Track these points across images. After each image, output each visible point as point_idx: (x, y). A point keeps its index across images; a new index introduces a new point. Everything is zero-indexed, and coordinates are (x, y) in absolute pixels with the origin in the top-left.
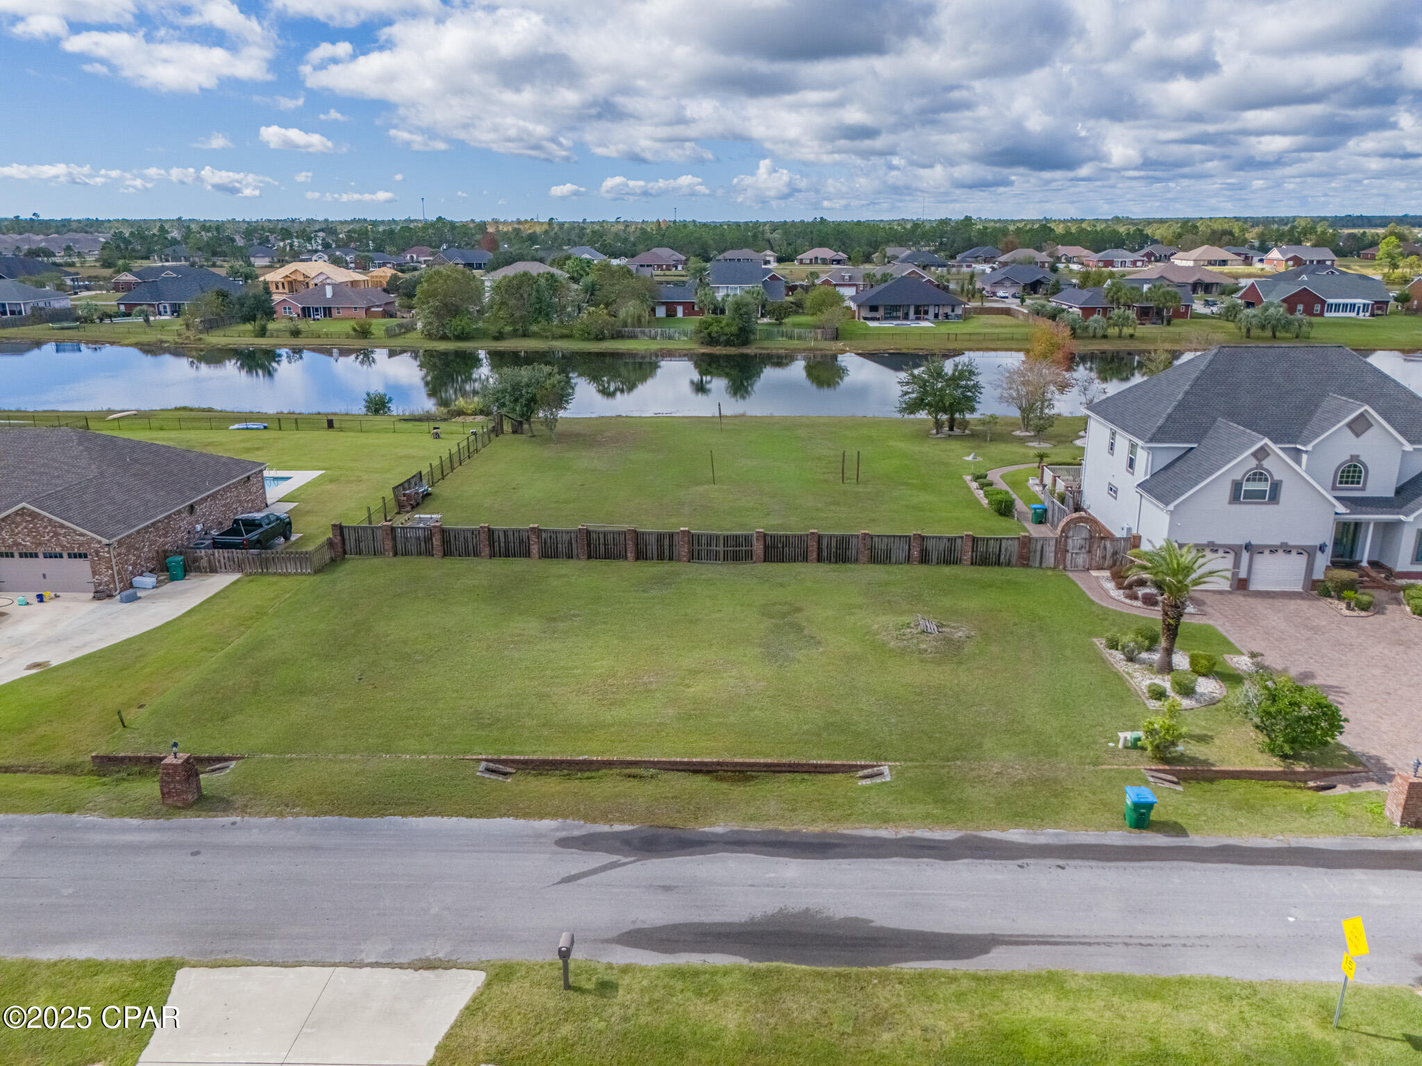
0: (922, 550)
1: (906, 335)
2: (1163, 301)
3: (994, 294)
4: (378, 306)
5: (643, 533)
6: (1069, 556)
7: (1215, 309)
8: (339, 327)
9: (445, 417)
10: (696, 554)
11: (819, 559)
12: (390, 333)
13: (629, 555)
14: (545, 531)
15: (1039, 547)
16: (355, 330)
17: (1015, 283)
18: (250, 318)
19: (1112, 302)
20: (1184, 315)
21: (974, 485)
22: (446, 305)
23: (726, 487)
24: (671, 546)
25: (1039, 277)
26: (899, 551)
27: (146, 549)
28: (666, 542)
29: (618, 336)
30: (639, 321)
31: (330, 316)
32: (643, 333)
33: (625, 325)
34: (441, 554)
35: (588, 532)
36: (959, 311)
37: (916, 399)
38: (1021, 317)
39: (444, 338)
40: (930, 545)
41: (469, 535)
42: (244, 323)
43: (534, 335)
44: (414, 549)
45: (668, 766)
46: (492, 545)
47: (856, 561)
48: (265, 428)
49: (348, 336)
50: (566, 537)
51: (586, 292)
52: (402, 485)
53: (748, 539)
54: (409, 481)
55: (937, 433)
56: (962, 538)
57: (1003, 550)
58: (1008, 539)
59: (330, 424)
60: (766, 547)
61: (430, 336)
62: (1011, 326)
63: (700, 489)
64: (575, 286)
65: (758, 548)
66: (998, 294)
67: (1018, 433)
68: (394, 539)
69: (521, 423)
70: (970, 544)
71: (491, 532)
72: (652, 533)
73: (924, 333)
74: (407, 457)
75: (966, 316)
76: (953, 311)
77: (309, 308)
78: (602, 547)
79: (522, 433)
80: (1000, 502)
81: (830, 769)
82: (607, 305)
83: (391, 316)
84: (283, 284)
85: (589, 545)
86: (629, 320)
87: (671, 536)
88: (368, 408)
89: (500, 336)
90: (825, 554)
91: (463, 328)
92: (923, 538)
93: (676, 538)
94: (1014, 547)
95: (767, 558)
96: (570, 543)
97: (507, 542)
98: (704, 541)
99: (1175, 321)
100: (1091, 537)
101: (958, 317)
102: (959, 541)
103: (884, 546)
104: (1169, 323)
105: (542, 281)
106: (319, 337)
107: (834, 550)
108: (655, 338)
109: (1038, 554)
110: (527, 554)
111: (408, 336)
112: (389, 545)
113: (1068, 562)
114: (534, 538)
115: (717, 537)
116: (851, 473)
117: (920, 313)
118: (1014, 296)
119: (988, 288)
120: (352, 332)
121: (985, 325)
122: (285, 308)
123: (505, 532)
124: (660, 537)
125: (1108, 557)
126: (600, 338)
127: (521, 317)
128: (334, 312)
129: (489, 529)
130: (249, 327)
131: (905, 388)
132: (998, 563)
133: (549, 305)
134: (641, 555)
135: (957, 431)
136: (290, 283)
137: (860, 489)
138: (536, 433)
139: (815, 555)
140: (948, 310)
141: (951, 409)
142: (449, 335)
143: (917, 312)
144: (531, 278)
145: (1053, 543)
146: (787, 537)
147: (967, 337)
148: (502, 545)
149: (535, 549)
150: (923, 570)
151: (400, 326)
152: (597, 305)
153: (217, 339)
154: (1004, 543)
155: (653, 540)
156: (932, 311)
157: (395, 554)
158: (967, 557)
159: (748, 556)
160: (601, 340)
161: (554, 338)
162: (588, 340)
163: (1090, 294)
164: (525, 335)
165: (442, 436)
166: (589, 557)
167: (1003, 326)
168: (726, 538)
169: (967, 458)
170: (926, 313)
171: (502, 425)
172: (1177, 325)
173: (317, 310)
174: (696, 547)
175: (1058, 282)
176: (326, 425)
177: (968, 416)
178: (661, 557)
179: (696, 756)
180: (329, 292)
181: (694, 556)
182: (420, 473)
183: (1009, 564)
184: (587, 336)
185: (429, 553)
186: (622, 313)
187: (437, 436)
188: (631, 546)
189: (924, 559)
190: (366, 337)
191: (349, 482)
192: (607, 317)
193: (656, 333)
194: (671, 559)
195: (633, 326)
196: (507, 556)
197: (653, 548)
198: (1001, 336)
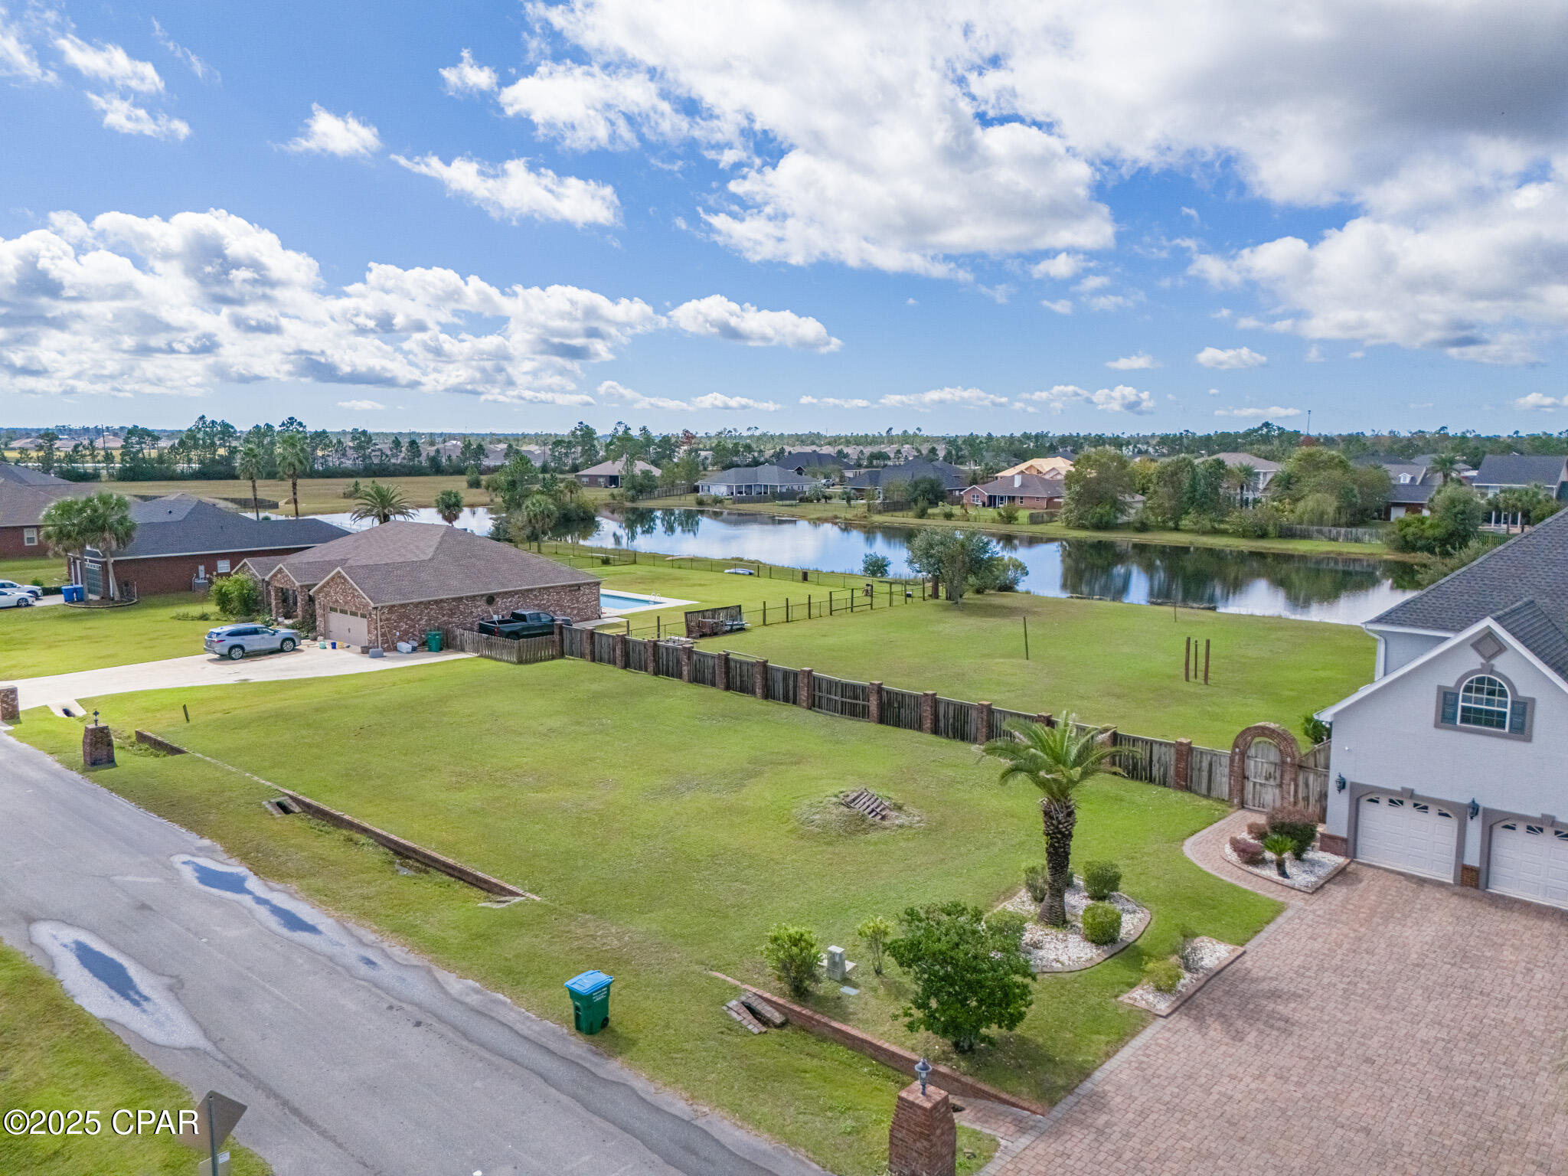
4: (1062, 498)
5: (772, 668)
6: (1249, 786)
10: (816, 701)
11: (936, 731)
13: (757, 690)
14: (694, 653)
15: (1205, 765)
22: (1087, 491)
24: (794, 687)
28: (791, 682)
30: (1319, 519)
32: (1320, 532)
33: (1300, 522)
34: (622, 664)
35: (729, 659)
39: (1082, 526)
41: (641, 648)
43: (1186, 529)
44: (606, 657)
46: (656, 660)
47: (972, 739)
48: (751, 574)
49: (994, 521)
50: (711, 662)
52: (700, 612)
53: (864, 691)
54: (714, 611)
57: (1155, 758)
58: (1161, 744)
60: (881, 705)
61: (1071, 524)
65: (874, 704)
72: (778, 670)
77: (995, 497)
78: (738, 678)
85: (728, 674)
86: (1306, 517)
87: (796, 674)
90: (942, 724)
91: (1105, 517)
93: (799, 679)
94: (1170, 758)
95: (882, 720)
96: (714, 669)
97: (667, 660)
98: (824, 686)
100: (1284, 762)
102: (1098, 736)
106: (968, 520)
107: (951, 721)
108: (1335, 539)
109: (1205, 774)
110: (680, 675)
111: (1052, 524)
112: (587, 649)
113: (1249, 796)
115: (836, 684)
122: (973, 496)
123: (664, 649)
124: (786, 674)
125: (1312, 800)
126: (1261, 536)
127: (1172, 508)
128: (1018, 502)
129: (655, 644)
132: (1151, 779)
134: (768, 693)
139: (930, 724)
145: (1226, 761)
146: (903, 695)
148: (664, 662)
149: (686, 671)
154: (1156, 748)
155: (780, 676)
157: (594, 659)
159: (864, 713)
162: (1245, 536)
164: (1174, 528)
166: (728, 688)
168: (845, 687)
173: (1002, 498)
174: (816, 692)
178: (786, 699)
180: (1017, 482)
181: (813, 704)
182: (739, 607)
183: (1164, 783)
185: (615, 663)
188: (760, 681)
190: (1008, 523)
194: (793, 702)
195: (1311, 524)
197: (779, 688)
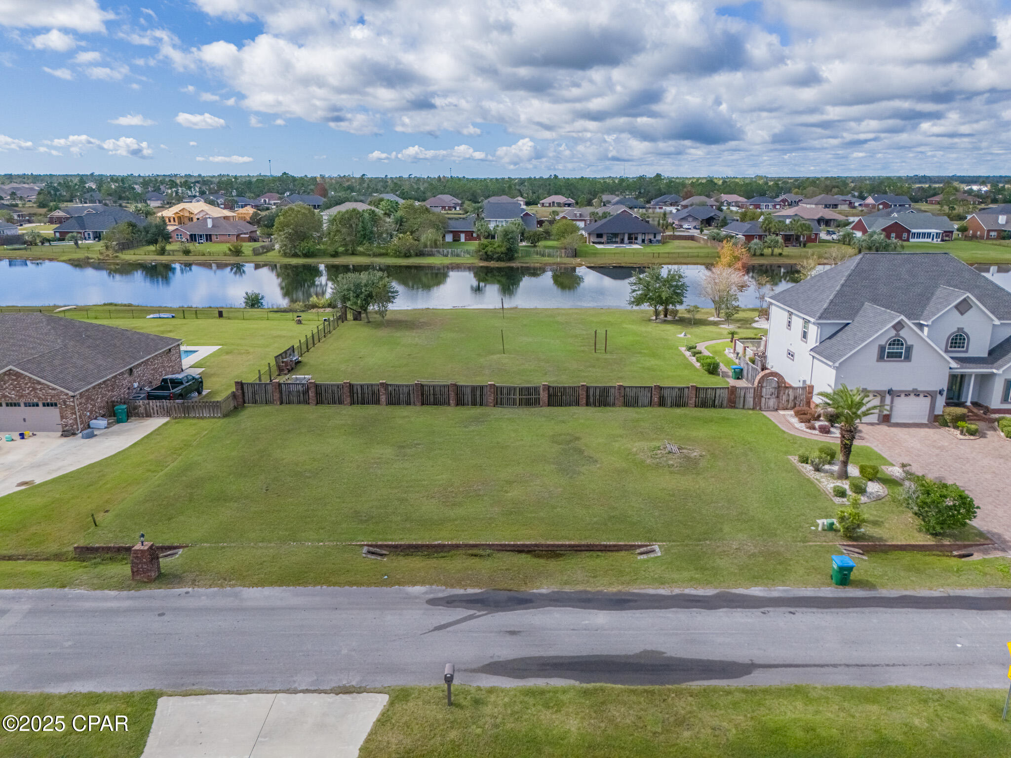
0: (660, 397)
1: (624, 254)
2: (800, 230)
3: (681, 226)
4: (245, 234)
5: (462, 386)
6: (763, 400)
7: (835, 237)
8: (219, 248)
9: (303, 309)
10: (499, 400)
11: (588, 404)
12: (256, 252)
13: (451, 402)
14: (390, 385)
15: (742, 394)
16: (230, 250)
17: (695, 219)
18: (154, 242)
19: (765, 231)
20: (814, 240)
21: (688, 354)
22: (296, 232)
23: (513, 356)
24: (481, 395)
25: (712, 214)
26: (644, 398)
27: (99, 400)
28: (478, 393)
29: (420, 254)
30: (435, 244)
31: (211, 241)
32: (439, 252)
33: (426, 246)
34: (315, 402)
35: (422, 386)
36: (659, 237)
37: (641, 294)
38: (702, 242)
39: (295, 255)
40: (666, 393)
41: (336, 389)
42: (149, 245)
43: (362, 254)
44: (295, 399)
45: (500, 548)
46: (352, 396)
47: (614, 405)
48: (173, 317)
49: (225, 255)
50: (406, 390)
51: (397, 224)
52: (281, 355)
53: (536, 389)
54: (285, 352)
55: (656, 319)
56: (688, 388)
57: (717, 396)
58: (720, 388)
59: (221, 314)
60: (549, 396)
61: (285, 255)
62: (696, 248)
63: (495, 357)
64: (388, 220)
65: (544, 396)
66: (684, 227)
67: (712, 319)
68: (281, 392)
69: (360, 313)
70: (694, 392)
71: (351, 386)
72: (466, 387)
73: (635, 253)
74: (280, 337)
75: (663, 242)
76: (655, 237)
77: (195, 235)
78: (432, 397)
79: (360, 320)
80: (709, 365)
81: (616, 548)
82: (412, 233)
83: (255, 241)
84: (174, 218)
85: (422, 395)
86: (429, 243)
87: (482, 388)
88: (246, 303)
89: (336, 255)
90: (591, 400)
91: (309, 249)
92: (661, 388)
93: (485, 390)
94: (725, 394)
95: (550, 404)
96: (409, 394)
97: (363, 393)
98: (505, 391)
99: (809, 244)
100: (779, 387)
101: (658, 241)
102: (686, 390)
103: (633, 394)
104: (805, 246)
105: (366, 215)
106: (204, 255)
107: (598, 397)
108: (447, 256)
109: (742, 399)
110: (377, 402)
111: (269, 254)
112: (277, 395)
113: (763, 405)
114: (382, 390)
115: (515, 388)
116: (601, 346)
117: (632, 239)
118: (695, 228)
119: (676, 222)
120: (228, 252)
121: (678, 247)
122: (177, 235)
123: (362, 386)
124: (474, 389)
125: (790, 401)
126: (407, 256)
127: (351, 241)
128: (214, 238)
129: (350, 384)
130: (152, 248)
131: (634, 287)
132: (714, 406)
133: (372, 232)
134: (460, 402)
135: (669, 318)
136: (179, 218)
137: (608, 356)
138: (371, 320)
139: (584, 401)
140: (652, 237)
141: (665, 302)
142: (299, 253)
143: (630, 238)
144: (358, 212)
145: (752, 391)
146: (565, 388)
147: (667, 255)
148: (360, 395)
149: (383, 398)
150: (662, 410)
151: (263, 247)
152: (405, 233)
153: (129, 256)
154: (718, 391)
155: (469, 390)
156: (640, 237)
157: (281, 403)
158: (692, 401)
159: (536, 403)
160: (408, 257)
161: (376, 255)
162: (399, 257)
163: (749, 226)
164: (353, 254)
165: (303, 322)
166: (423, 404)
167: (690, 248)
168: (521, 389)
169: (679, 336)
170: (636, 239)
171: (346, 315)
172: (810, 248)
173: (201, 236)
174: (499, 396)
175: (725, 218)
176: (217, 315)
177: (678, 307)
178: (474, 404)
179: (519, 540)
180: (210, 224)
181: (498, 403)
182: (293, 347)
183: (721, 406)
184: (398, 254)
185: (307, 402)
186: (423, 239)
187: (299, 322)
188: (452, 395)
189: (662, 403)
190: (238, 256)
191: (240, 354)
192: (412, 241)
193: (448, 252)
194: (481, 405)
195: (431, 247)
196: (363, 403)
197: (468, 397)
198: (690, 254)
